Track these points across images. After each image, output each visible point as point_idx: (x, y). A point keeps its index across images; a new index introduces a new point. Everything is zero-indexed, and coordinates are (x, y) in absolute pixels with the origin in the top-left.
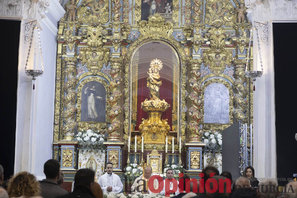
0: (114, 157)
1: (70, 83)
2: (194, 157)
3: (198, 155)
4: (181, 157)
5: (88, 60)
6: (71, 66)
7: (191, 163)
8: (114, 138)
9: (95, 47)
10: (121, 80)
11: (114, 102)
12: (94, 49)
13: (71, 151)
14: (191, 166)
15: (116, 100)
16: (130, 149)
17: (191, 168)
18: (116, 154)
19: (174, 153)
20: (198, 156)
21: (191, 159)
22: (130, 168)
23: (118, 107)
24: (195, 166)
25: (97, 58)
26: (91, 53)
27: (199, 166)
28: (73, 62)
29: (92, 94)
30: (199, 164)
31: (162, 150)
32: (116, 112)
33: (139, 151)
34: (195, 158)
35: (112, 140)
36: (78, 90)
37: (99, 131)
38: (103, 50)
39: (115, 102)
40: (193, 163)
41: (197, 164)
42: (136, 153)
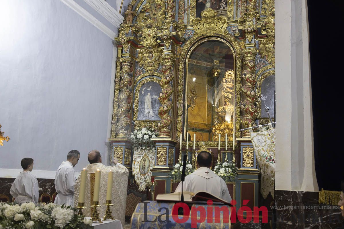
0: (162, 154)
1: (123, 82)
2: (247, 153)
3: (252, 151)
4: (235, 154)
5: (145, 61)
6: (126, 66)
7: (243, 160)
8: (163, 135)
9: (150, 48)
10: (173, 77)
11: (164, 98)
12: (150, 50)
14: (243, 163)
15: (166, 96)
16: (182, 146)
17: (243, 166)
18: (164, 151)
19: (227, 150)
20: (251, 153)
21: (243, 156)
22: (179, 165)
23: (168, 103)
24: (248, 163)
25: (153, 59)
26: (148, 54)
27: (253, 163)
28: (128, 62)
29: (149, 94)
30: (252, 161)
31: (216, 147)
32: (165, 108)
33: (191, 148)
34: (248, 155)
35: (161, 136)
36: (136, 91)
37: (153, 129)
38: (158, 51)
39: (166, 98)
40: (245, 160)
41: (250, 161)
42: (188, 150)
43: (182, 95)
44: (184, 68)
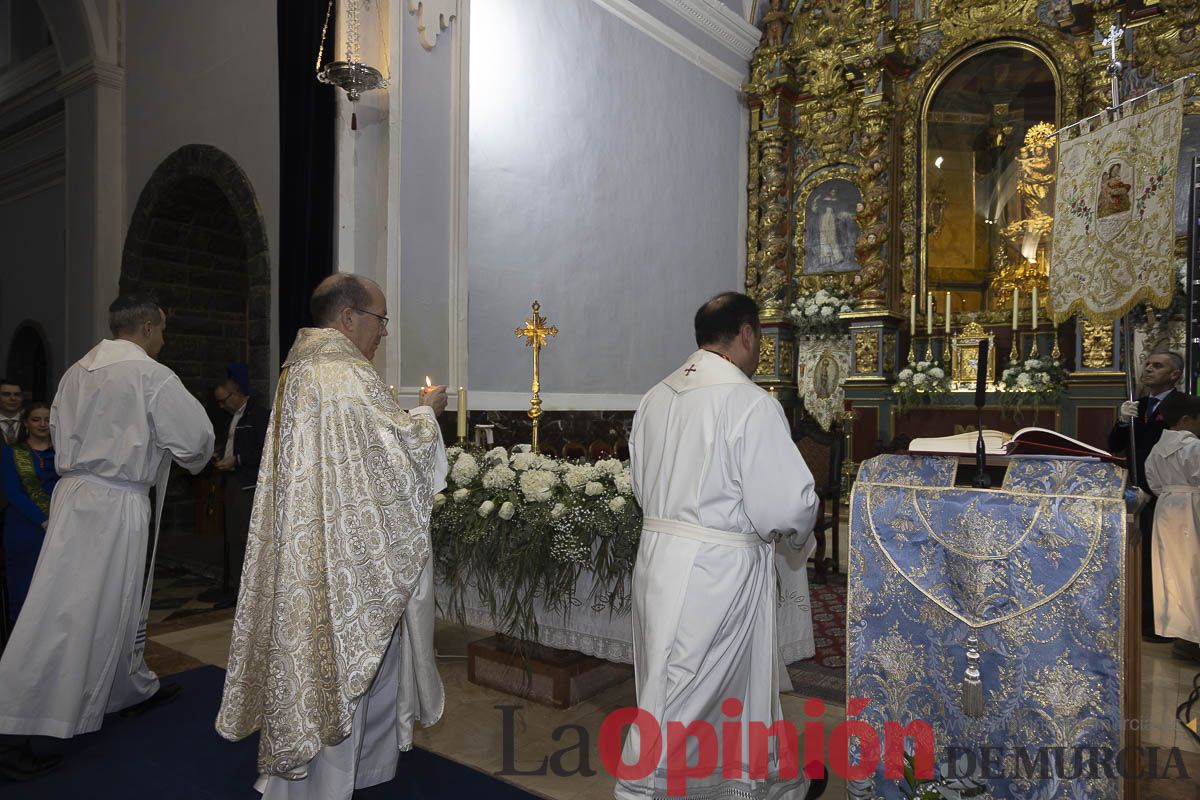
0: (867, 349)
1: (767, 188)
2: (1095, 334)
3: (1109, 327)
4: (1058, 338)
5: (815, 132)
6: (771, 150)
7: (1083, 352)
8: (869, 303)
9: (827, 96)
10: (888, 160)
11: (868, 215)
12: (828, 102)
13: (772, 340)
14: (1083, 359)
15: (872, 210)
16: (916, 326)
17: (1083, 366)
18: (873, 340)
19: (1037, 330)
20: (1107, 331)
21: (1083, 341)
22: (910, 372)
23: (877, 227)
24: (1098, 359)
25: (837, 123)
26: (823, 114)
27: (1110, 358)
28: (776, 140)
29: (829, 209)
30: (1109, 353)
31: (1006, 324)
32: (872, 239)
33: (939, 330)
34: (1097, 339)
35: (863, 307)
36: (798, 205)
37: (842, 292)
38: (848, 102)
39: (871, 216)
40: (1090, 351)
41: (1104, 354)
42: (931, 335)
43: (914, 203)
44: (917, 135)
